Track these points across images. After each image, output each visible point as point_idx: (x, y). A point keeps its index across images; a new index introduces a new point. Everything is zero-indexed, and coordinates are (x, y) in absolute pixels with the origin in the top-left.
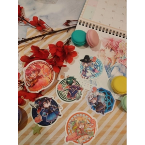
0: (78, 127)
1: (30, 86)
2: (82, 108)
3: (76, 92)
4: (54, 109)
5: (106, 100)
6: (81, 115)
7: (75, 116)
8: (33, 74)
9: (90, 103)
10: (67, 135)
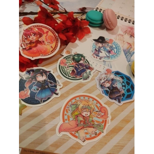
0: (81, 114)
1: (25, 49)
2: (89, 91)
3: (84, 71)
4: (50, 85)
5: (125, 86)
6: (87, 98)
7: (78, 99)
8: (33, 36)
9: (102, 86)
10: (61, 122)
